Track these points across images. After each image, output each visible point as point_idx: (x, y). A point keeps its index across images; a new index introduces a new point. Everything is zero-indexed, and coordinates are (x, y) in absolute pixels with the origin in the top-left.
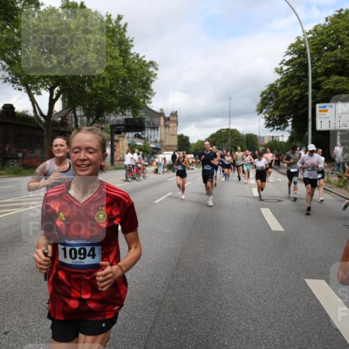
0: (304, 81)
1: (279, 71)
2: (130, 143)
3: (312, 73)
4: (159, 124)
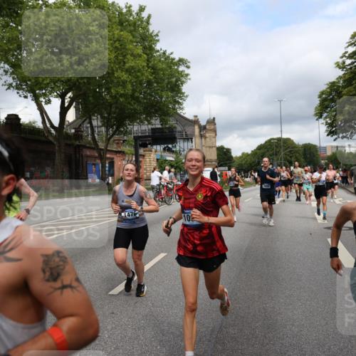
1: (341, 66)
2: (159, 157)
4: (193, 134)
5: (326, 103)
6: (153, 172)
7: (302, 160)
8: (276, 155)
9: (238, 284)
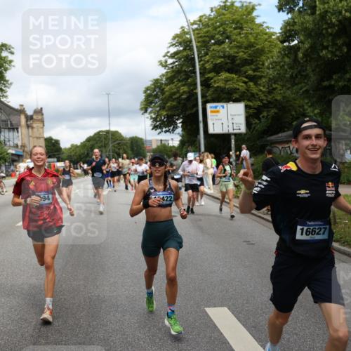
0: (191, 77)
1: (164, 65)
3: (200, 69)
4: (19, 124)
5: (151, 99)
7: (130, 152)
8: (105, 147)
9: (64, 275)
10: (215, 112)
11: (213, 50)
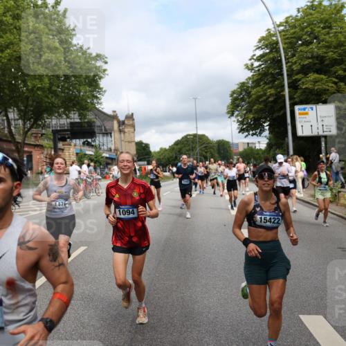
0: (278, 79)
1: (250, 68)
2: (78, 152)
3: (287, 71)
4: (112, 129)
5: (237, 102)
6: (71, 165)
7: (217, 155)
8: (193, 150)
9: (157, 275)
10: (303, 114)
11: (301, 51)
